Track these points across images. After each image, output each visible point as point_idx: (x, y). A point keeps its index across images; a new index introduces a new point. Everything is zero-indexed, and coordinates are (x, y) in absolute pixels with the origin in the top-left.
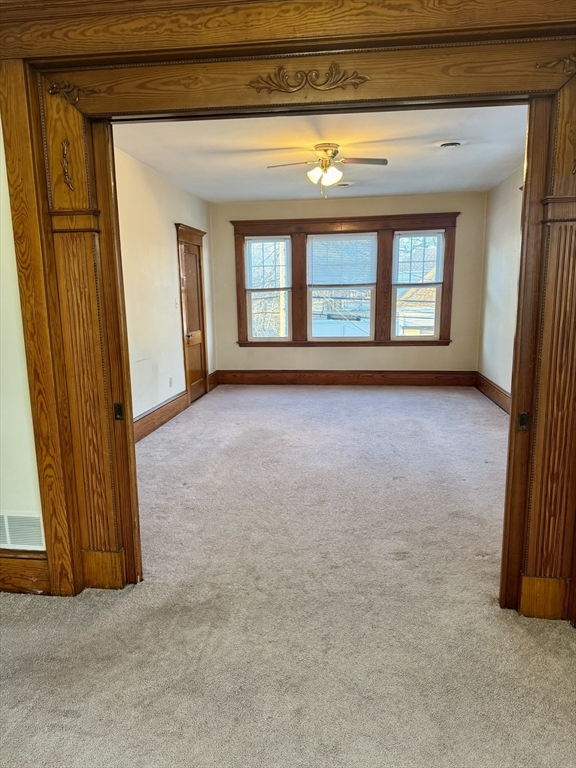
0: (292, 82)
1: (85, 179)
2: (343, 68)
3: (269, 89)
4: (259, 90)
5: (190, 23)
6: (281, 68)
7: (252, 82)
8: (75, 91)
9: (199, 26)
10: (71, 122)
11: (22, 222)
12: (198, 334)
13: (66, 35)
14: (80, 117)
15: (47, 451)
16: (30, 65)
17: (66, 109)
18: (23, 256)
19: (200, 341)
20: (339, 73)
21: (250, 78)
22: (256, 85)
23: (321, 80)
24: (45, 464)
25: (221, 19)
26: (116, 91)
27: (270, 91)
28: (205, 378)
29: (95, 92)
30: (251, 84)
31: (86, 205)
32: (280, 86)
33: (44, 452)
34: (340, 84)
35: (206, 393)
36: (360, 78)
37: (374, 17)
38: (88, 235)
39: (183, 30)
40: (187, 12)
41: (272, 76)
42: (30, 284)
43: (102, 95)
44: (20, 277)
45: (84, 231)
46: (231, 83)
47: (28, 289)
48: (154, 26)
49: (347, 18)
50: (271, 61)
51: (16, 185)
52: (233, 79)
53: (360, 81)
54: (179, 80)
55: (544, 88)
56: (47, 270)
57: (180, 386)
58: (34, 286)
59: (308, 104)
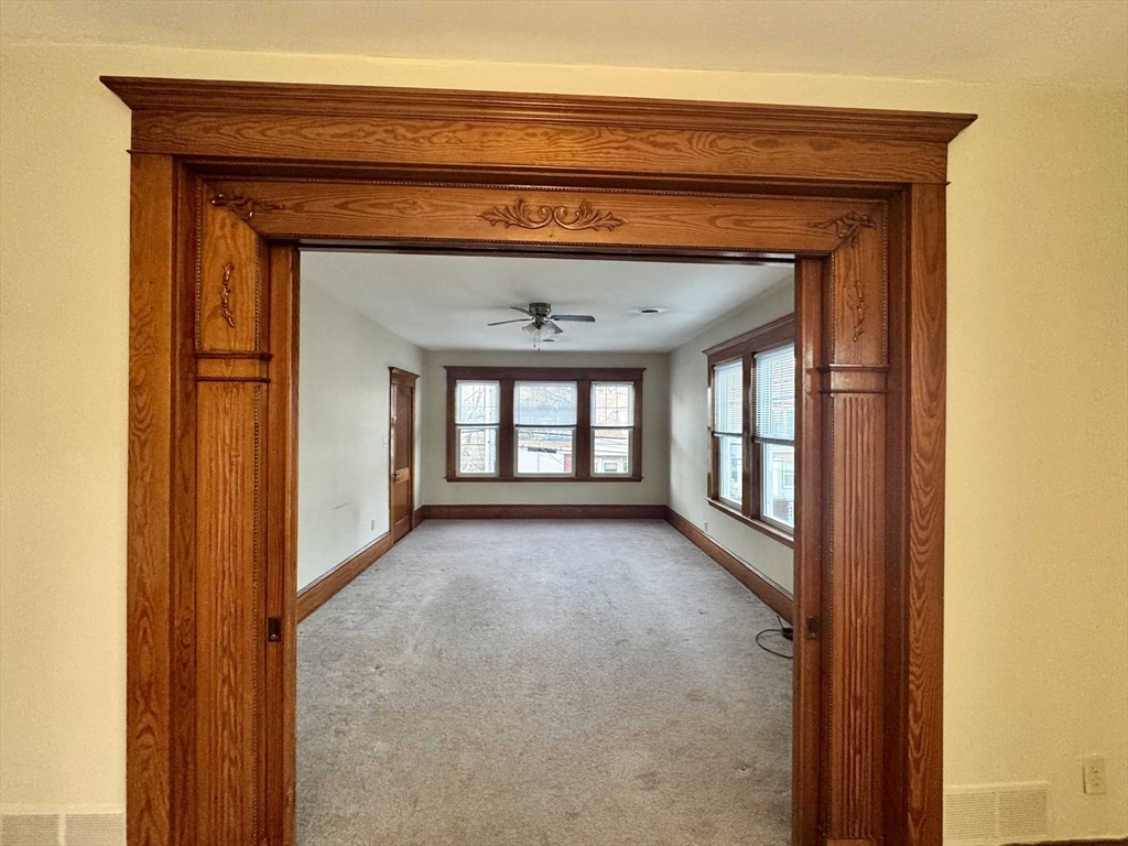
0: (535, 217)
1: (252, 314)
2: (595, 208)
3: (506, 223)
4: (493, 222)
5: (410, 135)
6: (521, 201)
7: (486, 213)
8: (249, 204)
9: (422, 140)
10: (240, 242)
11: (144, 366)
12: (406, 471)
13: (238, 131)
14: (254, 236)
15: (147, 705)
16: (184, 165)
17: (234, 226)
18: (140, 412)
19: (407, 477)
20: (591, 212)
21: (482, 209)
22: (489, 217)
23: (569, 218)
24: (141, 726)
25: (450, 135)
26: (306, 209)
27: (508, 225)
28: (411, 514)
29: (277, 208)
30: (483, 216)
31: (250, 347)
32: (519, 220)
33: (142, 707)
34: (592, 224)
35: (411, 530)
36: (616, 220)
37: (636, 152)
38: (249, 385)
39: (399, 142)
40: (407, 122)
41: (511, 209)
42: (147, 453)
43: (286, 212)
44: (131, 442)
45: (244, 380)
46: (460, 212)
47: (142, 460)
48: (362, 134)
49: (605, 150)
50: (509, 192)
51: (140, 316)
52: (463, 208)
53: (615, 223)
54: (392, 204)
55: (818, 249)
56: (178, 432)
57: (383, 526)
58: (152, 456)
59: (554, 244)
